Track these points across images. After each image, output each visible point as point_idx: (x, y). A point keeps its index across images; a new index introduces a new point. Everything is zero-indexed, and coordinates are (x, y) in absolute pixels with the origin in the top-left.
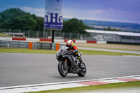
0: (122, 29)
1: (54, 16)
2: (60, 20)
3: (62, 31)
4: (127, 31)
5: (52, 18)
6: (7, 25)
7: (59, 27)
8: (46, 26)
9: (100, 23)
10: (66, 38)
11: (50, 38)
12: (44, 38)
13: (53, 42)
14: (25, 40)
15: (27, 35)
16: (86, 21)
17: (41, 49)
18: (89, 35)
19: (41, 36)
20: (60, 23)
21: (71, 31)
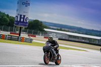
0: (70, 30)
1: (22, 17)
2: (26, 20)
4: (73, 32)
5: (21, 18)
7: (25, 25)
8: (16, 24)
9: (55, 25)
10: (30, 33)
15: (1, 29)
16: (45, 22)
18: (46, 32)
21: (34, 29)
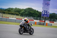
3: (49, 18)
6: (27, 14)
7: (48, 16)
8: (42, 16)
11: (44, 20)
12: (41, 20)
13: (45, 22)
14: (33, 21)
15: (34, 19)
17: (40, 25)
19: (40, 19)
20: (48, 15)
21: (53, 18)
